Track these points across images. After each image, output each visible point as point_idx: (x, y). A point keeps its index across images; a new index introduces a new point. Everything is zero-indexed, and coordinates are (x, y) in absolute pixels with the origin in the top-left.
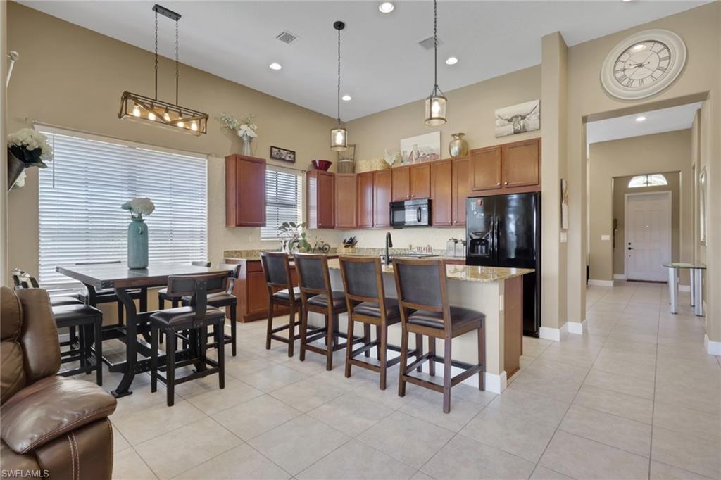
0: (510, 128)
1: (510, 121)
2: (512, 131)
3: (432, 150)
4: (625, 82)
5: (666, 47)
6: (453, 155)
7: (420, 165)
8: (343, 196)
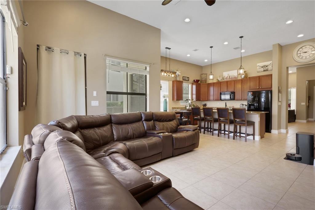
0: (262, 69)
1: (262, 67)
2: (263, 70)
3: (234, 76)
4: (301, 57)
5: (314, 47)
6: (242, 77)
7: (230, 81)
8: (203, 90)
